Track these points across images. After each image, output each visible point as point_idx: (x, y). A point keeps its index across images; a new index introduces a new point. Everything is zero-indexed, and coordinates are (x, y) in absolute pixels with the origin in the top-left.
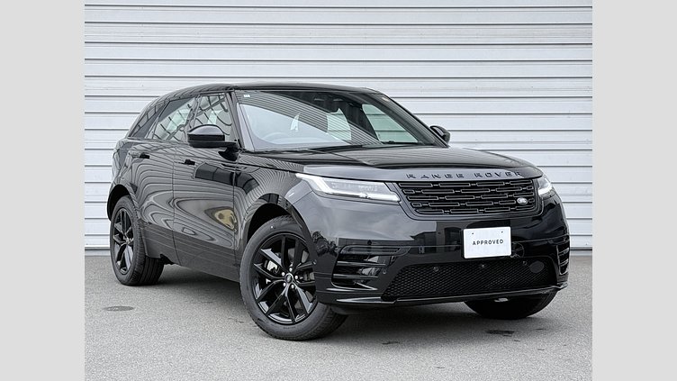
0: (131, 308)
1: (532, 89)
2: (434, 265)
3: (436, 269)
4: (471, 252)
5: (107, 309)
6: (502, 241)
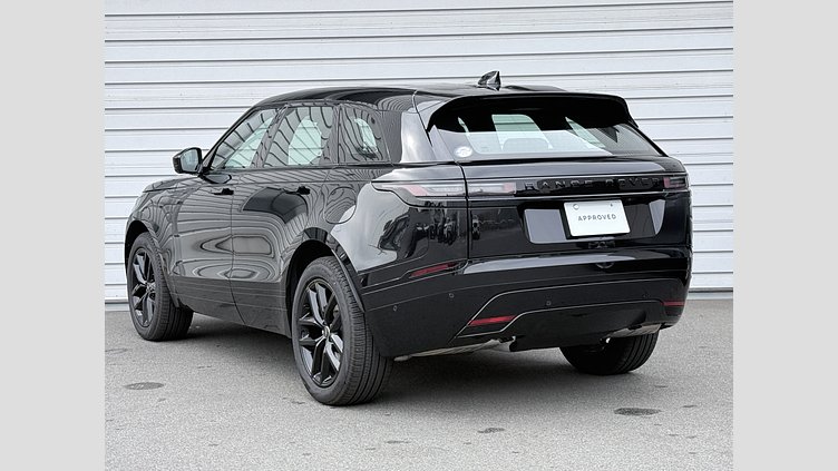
0: (160, 385)
1: (676, 87)
5: (129, 387)
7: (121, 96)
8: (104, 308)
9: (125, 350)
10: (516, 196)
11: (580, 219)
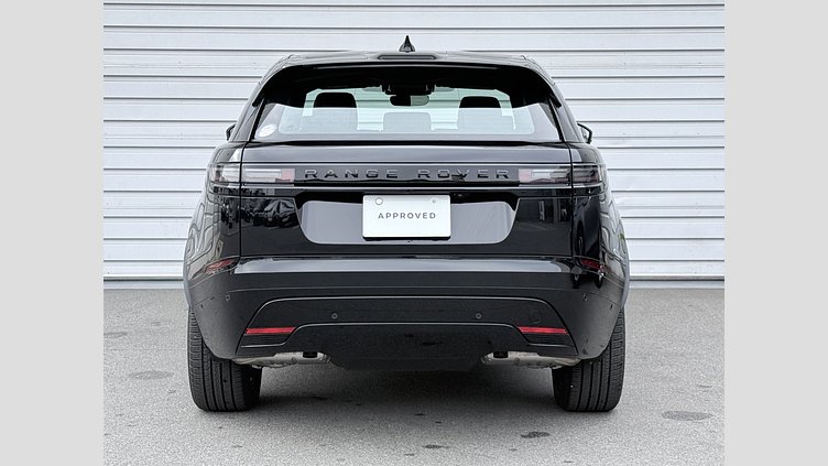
5: (134, 376)
7: (119, 63)
8: (102, 286)
9: (125, 334)
10: (296, 185)
11: (381, 216)
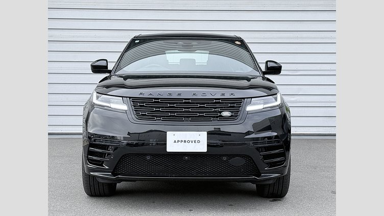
2: (146, 155)
3: (148, 158)
4: (171, 147)
6: (199, 142)
